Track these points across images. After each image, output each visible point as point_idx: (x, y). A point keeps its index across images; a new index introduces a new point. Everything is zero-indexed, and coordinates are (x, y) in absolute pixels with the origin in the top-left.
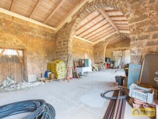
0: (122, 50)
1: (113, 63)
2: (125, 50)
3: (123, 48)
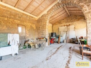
0: (67, 26)
1: (58, 38)
2: (70, 25)
3: (68, 24)
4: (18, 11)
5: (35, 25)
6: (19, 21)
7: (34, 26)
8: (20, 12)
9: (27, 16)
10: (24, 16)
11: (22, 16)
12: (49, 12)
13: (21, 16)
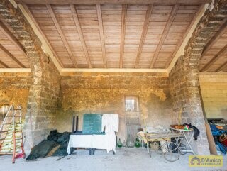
4: (124, 73)
5: (162, 90)
6: (127, 90)
7: (161, 94)
8: (128, 73)
9: (142, 74)
10: (135, 77)
11: (131, 78)
12: (190, 48)
13: (129, 80)
